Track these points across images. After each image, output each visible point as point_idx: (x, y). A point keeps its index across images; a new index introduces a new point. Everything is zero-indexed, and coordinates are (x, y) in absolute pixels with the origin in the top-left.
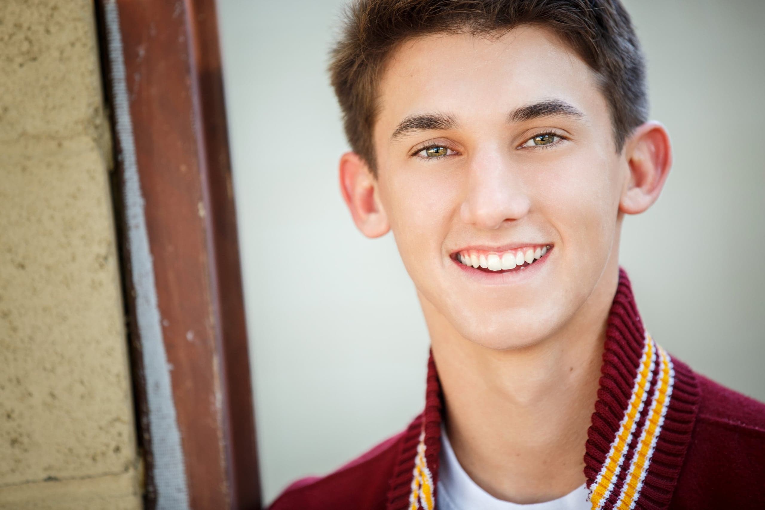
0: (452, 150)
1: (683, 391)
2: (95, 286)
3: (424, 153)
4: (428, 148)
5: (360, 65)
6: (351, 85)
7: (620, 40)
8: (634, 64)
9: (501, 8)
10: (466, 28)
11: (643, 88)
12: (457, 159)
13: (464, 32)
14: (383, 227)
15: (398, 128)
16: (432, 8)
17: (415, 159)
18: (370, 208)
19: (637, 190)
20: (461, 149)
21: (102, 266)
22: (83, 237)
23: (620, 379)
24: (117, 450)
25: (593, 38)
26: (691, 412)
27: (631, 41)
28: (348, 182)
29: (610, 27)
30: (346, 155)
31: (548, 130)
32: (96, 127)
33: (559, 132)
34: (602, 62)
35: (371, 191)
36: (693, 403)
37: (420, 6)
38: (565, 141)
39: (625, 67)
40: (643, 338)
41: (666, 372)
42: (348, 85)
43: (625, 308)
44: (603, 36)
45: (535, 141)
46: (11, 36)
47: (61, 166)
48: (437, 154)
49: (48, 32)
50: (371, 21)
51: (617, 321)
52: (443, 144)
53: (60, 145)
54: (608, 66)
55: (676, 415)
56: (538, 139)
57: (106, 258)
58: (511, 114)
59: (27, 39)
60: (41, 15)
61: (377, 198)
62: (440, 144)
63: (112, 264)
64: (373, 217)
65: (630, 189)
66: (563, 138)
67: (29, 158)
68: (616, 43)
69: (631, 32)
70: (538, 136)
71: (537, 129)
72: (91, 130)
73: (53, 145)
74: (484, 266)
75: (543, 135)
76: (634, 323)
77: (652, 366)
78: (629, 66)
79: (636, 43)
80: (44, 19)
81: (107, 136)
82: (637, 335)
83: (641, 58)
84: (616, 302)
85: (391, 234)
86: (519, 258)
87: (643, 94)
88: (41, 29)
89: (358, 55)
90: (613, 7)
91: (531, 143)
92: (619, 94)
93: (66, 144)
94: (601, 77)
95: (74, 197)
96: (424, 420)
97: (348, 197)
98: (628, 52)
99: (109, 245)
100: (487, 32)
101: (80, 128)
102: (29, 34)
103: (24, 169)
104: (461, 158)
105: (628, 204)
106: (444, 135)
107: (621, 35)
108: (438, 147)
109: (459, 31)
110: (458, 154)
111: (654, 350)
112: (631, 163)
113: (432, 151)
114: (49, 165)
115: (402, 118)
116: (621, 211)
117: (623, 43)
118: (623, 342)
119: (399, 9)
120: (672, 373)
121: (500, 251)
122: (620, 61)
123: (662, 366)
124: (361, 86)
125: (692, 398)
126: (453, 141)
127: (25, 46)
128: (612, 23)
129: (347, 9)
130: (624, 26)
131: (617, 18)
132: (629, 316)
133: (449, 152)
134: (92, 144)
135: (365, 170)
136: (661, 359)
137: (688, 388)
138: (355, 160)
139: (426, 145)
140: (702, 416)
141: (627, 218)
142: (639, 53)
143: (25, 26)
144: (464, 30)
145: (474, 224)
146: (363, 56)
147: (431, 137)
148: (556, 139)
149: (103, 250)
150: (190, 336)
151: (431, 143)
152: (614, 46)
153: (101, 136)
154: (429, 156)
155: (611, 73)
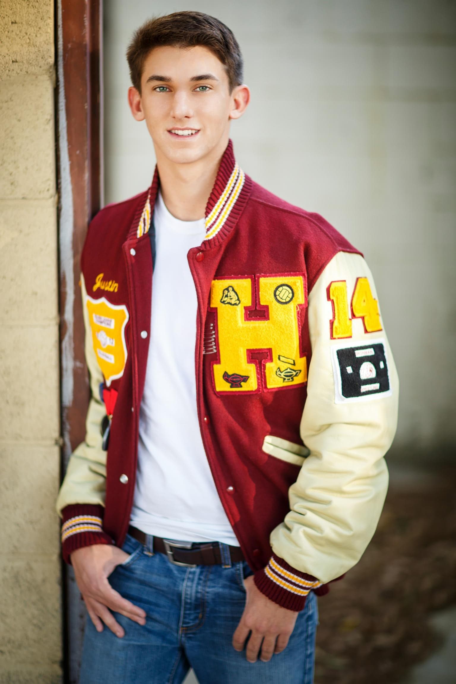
0: (169, 89)
1: (246, 188)
2: (45, 130)
3: (158, 89)
4: (160, 88)
5: (138, 54)
6: (134, 61)
7: (234, 54)
8: (239, 62)
9: (190, 39)
10: (178, 45)
11: (241, 72)
12: (170, 93)
13: (177, 47)
14: (142, 117)
15: (148, 79)
16: (166, 37)
17: (154, 92)
18: (139, 110)
19: (236, 111)
20: (172, 90)
21: (48, 123)
22: (42, 112)
23: (222, 181)
24: (48, 190)
25: (224, 53)
26: (247, 196)
27: (238, 55)
28: (131, 97)
29: (231, 49)
30: (131, 87)
31: (205, 85)
32: (50, 72)
33: (209, 86)
34: (226, 61)
35: (139, 103)
36: (249, 193)
37: (161, 35)
38: (211, 90)
39: (235, 63)
40: (234, 167)
41: (241, 180)
42: (133, 61)
43: (228, 155)
44: (228, 52)
45: (199, 88)
46: (23, 37)
47: (36, 85)
48: (163, 90)
49: (36, 36)
50: (143, 38)
51: (224, 160)
52: (166, 87)
53: (36, 77)
54: (229, 62)
55: (242, 196)
56: (201, 88)
57: (50, 120)
58: (191, 79)
59: (29, 38)
60: (34, 30)
61: (141, 106)
62: (164, 86)
63: (52, 123)
64: (139, 113)
65: (234, 110)
66: (210, 88)
67: (25, 81)
68: (232, 54)
69: (239, 51)
70: (201, 87)
71: (201, 85)
72: (48, 73)
73: (34, 77)
74: (177, 133)
75: (203, 87)
76: (231, 161)
77: (236, 178)
78: (237, 63)
79: (240, 55)
80: (35, 32)
81: (54, 76)
82: (232, 165)
83: (242, 61)
84: (225, 153)
85: (144, 120)
86: (190, 132)
87: (241, 74)
88: (34, 35)
89: (138, 50)
90: (233, 41)
91: (198, 89)
92: (232, 73)
93: (39, 77)
94: (226, 67)
95: (40, 97)
96: (150, 191)
97: (131, 104)
98: (237, 58)
99: (51, 115)
100: (185, 48)
101: (44, 72)
102: (30, 37)
103: (23, 85)
104: (172, 93)
105: (233, 115)
106: (166, 84)
107: (234, 52)
108: (164, 88)
109: (175, 46)
110: (171, 91)
111: (238, 172)
112: (235, 100)
113: (161, 89)
114: (32, 84)
115: (151, 75)
116: (230, 118)
117: (235, 55)
118: (226, 168)
119: (153, 36)
120: (244, 181)
121: (183, 130)
122: (233, 61)
123: (240, 178)
124: (137, 62)
125: (249, 191)
126: (169, 86)
127: (28, 41)
128: (231, 47)
129: (135, 33)
130: (236, 49)
131: (234, 46)
132: (229, 158)
133: (168, 90)
134: (48, 78)
135: (138, 93)
136: (240, 175)
137: (249, 187)
138: (134, 90)
139: (159, 86)
140: (251, 198)
141: (232, 120)
142: (241, 58)
143: (28, 34)
144: (177, 46)
145: (174, 117)
146: (139, 51)
147: (162, 84)
148: (208, 89)
149: (49, 117)
150: (78, 152)
151: (161, 86)
152: (231, 56)
153: (52, 75)
154: (161, 91)
155: (230, 66)
